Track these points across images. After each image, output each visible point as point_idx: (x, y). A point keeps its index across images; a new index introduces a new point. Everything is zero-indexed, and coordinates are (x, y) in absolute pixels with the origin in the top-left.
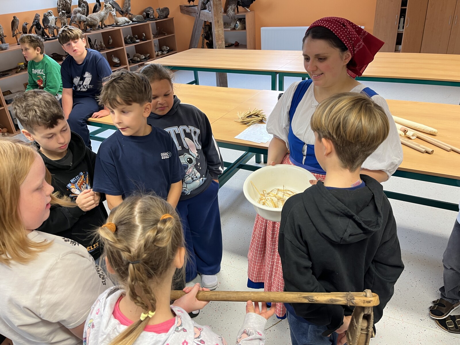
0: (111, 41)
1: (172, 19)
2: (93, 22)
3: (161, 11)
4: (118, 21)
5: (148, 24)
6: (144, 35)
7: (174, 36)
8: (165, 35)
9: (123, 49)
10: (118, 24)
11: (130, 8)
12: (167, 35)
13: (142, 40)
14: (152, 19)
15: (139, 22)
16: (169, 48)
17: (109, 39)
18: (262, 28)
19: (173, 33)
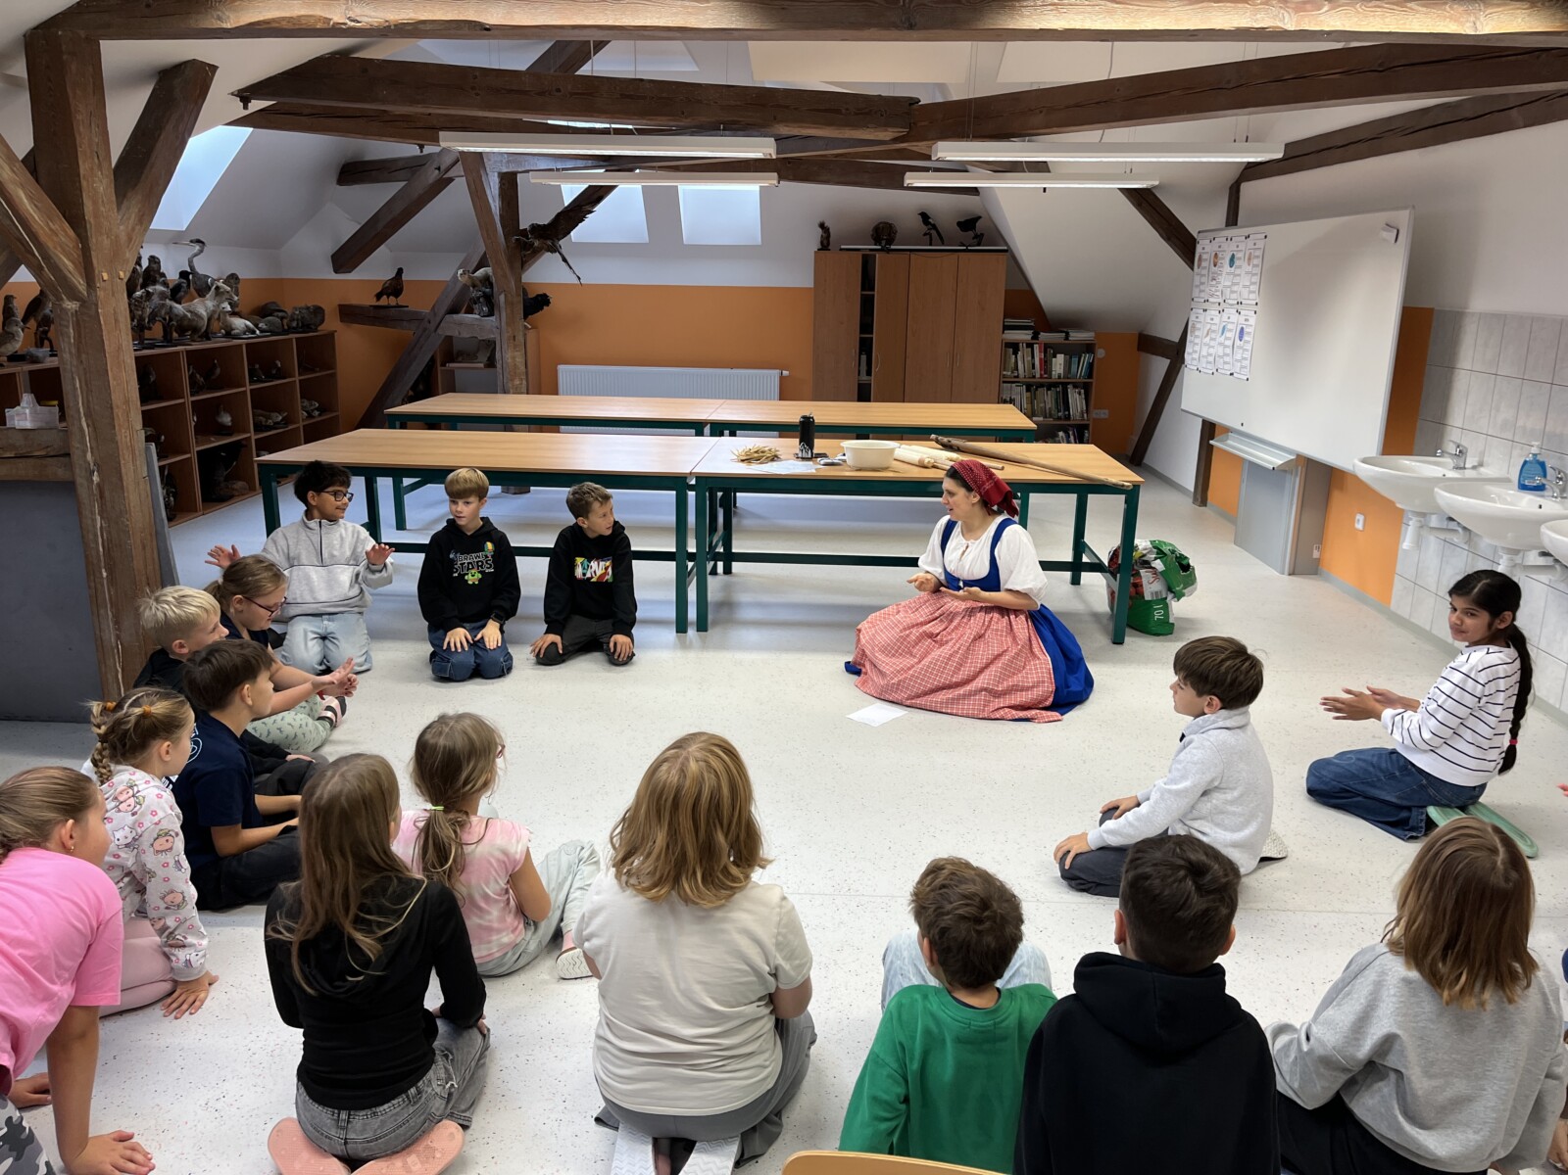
0: (218, 371)
1: (331, 335)
2: (194, 323)
4: (233, 326)
5: (291, 339)
6: (280, 365)
7: (333, 375)
9: (245, 392)
10: (233, 332)
12: (320, 372)
13: (270, 377)
14: (294, 328)
15: (274, 333)
16: (317, 405)
17: (214, 366)
18: (561, 368)
19: (333, 369)
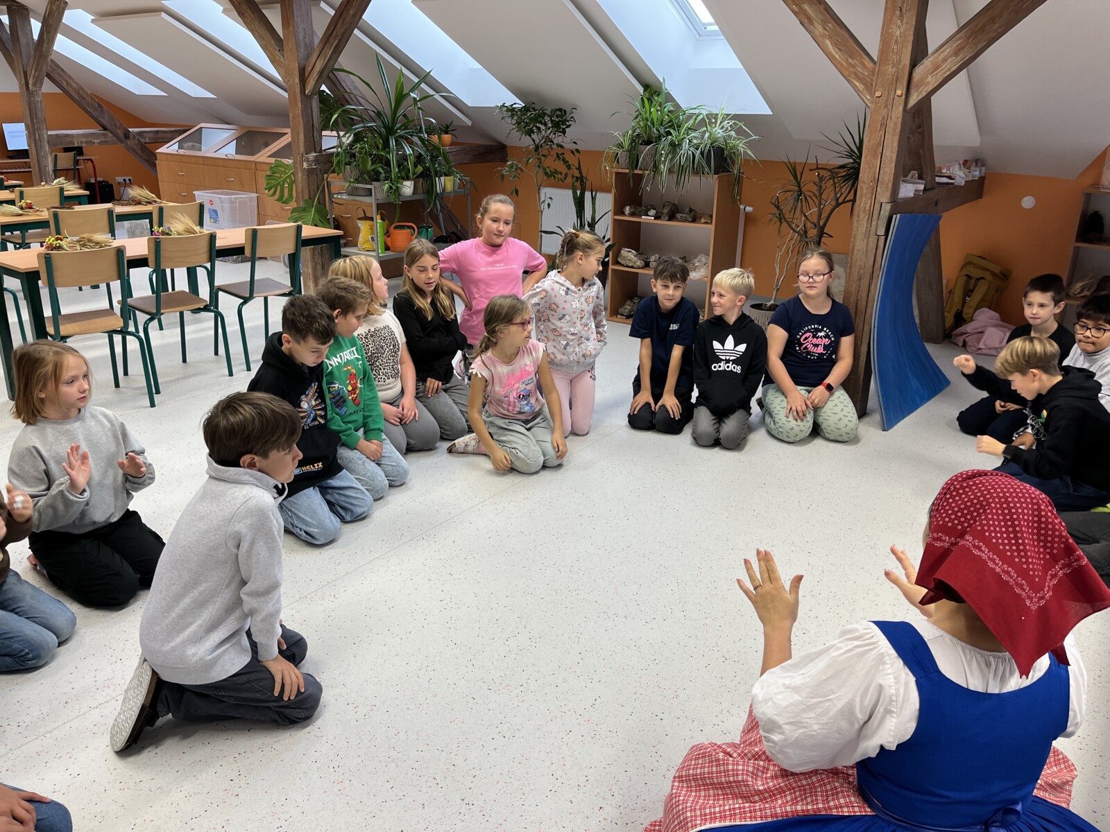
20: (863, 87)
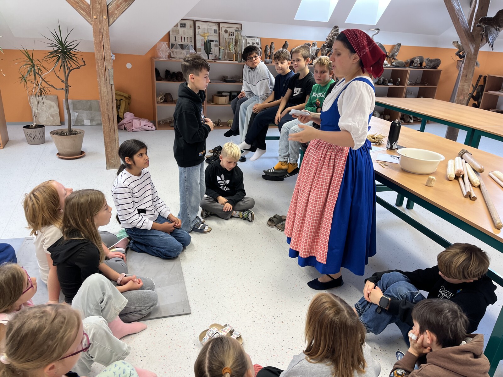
1: (440, 71)
3: (429, 61)
5: (408, 70)
6: (399, 80)
7: (435, 88)
8: (425, 85)
11: (396, 54)
12: (427, 86)
13: (395, 84)
19: (436, 86)
20: (86, 14)
